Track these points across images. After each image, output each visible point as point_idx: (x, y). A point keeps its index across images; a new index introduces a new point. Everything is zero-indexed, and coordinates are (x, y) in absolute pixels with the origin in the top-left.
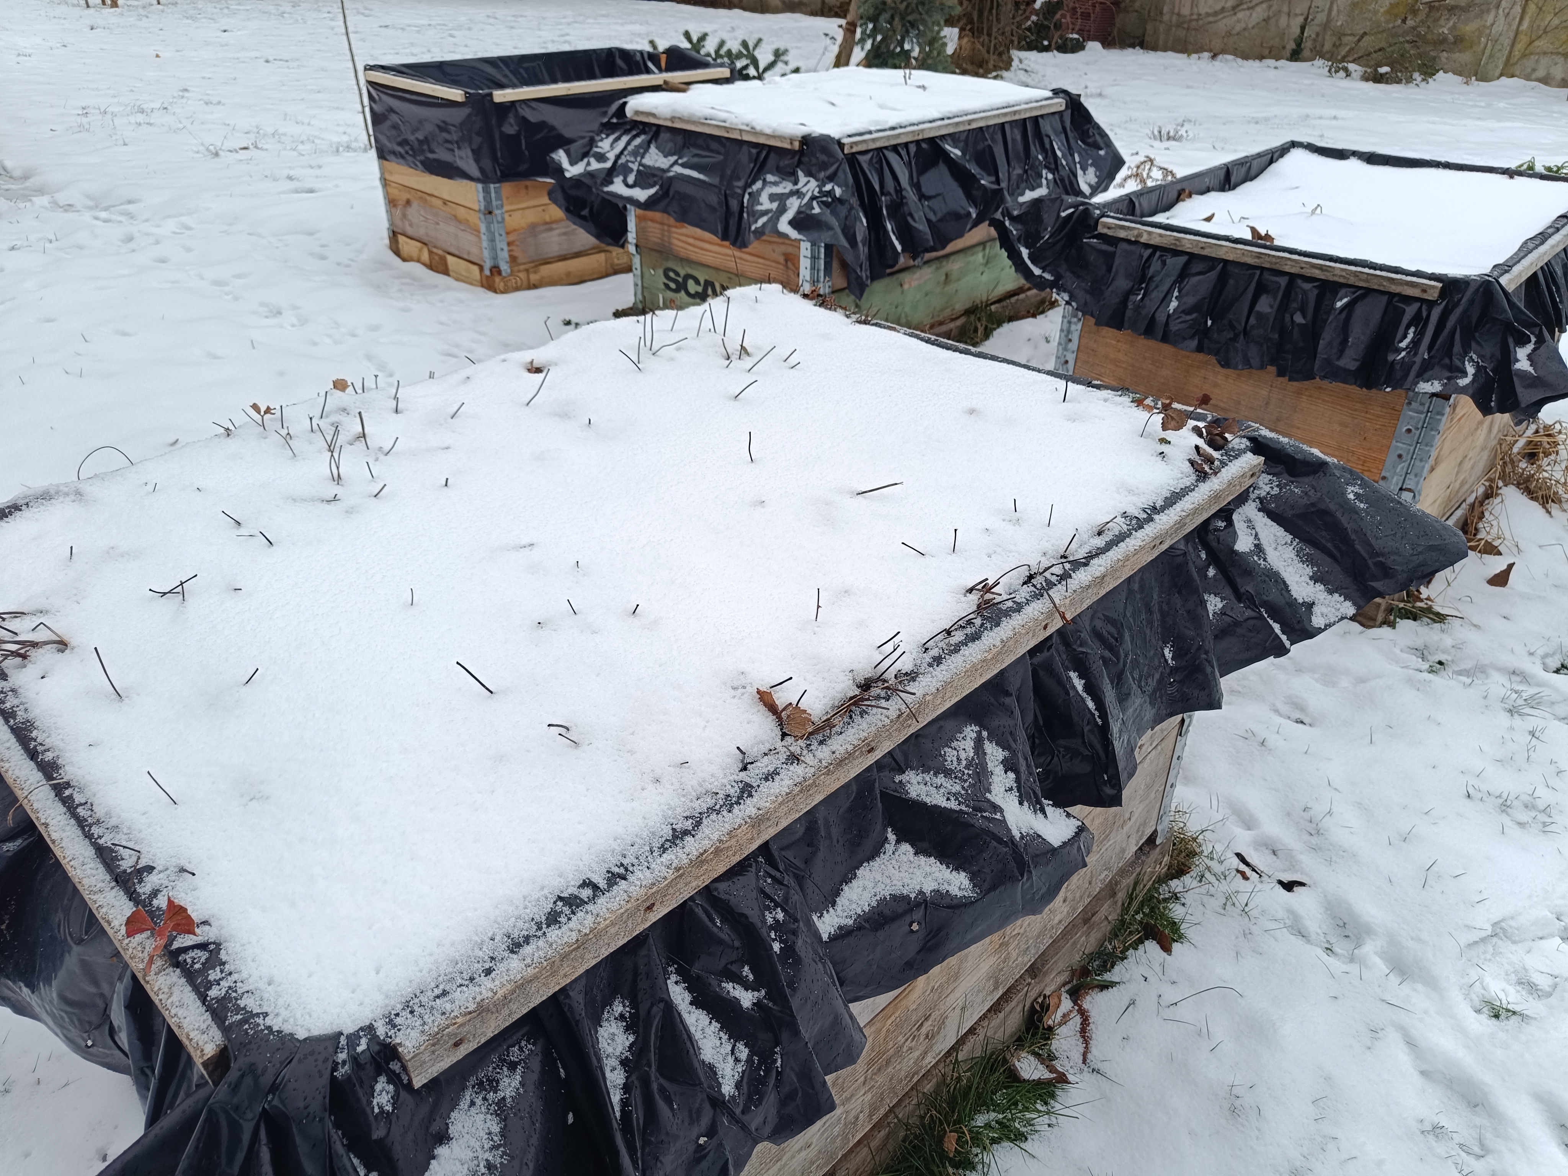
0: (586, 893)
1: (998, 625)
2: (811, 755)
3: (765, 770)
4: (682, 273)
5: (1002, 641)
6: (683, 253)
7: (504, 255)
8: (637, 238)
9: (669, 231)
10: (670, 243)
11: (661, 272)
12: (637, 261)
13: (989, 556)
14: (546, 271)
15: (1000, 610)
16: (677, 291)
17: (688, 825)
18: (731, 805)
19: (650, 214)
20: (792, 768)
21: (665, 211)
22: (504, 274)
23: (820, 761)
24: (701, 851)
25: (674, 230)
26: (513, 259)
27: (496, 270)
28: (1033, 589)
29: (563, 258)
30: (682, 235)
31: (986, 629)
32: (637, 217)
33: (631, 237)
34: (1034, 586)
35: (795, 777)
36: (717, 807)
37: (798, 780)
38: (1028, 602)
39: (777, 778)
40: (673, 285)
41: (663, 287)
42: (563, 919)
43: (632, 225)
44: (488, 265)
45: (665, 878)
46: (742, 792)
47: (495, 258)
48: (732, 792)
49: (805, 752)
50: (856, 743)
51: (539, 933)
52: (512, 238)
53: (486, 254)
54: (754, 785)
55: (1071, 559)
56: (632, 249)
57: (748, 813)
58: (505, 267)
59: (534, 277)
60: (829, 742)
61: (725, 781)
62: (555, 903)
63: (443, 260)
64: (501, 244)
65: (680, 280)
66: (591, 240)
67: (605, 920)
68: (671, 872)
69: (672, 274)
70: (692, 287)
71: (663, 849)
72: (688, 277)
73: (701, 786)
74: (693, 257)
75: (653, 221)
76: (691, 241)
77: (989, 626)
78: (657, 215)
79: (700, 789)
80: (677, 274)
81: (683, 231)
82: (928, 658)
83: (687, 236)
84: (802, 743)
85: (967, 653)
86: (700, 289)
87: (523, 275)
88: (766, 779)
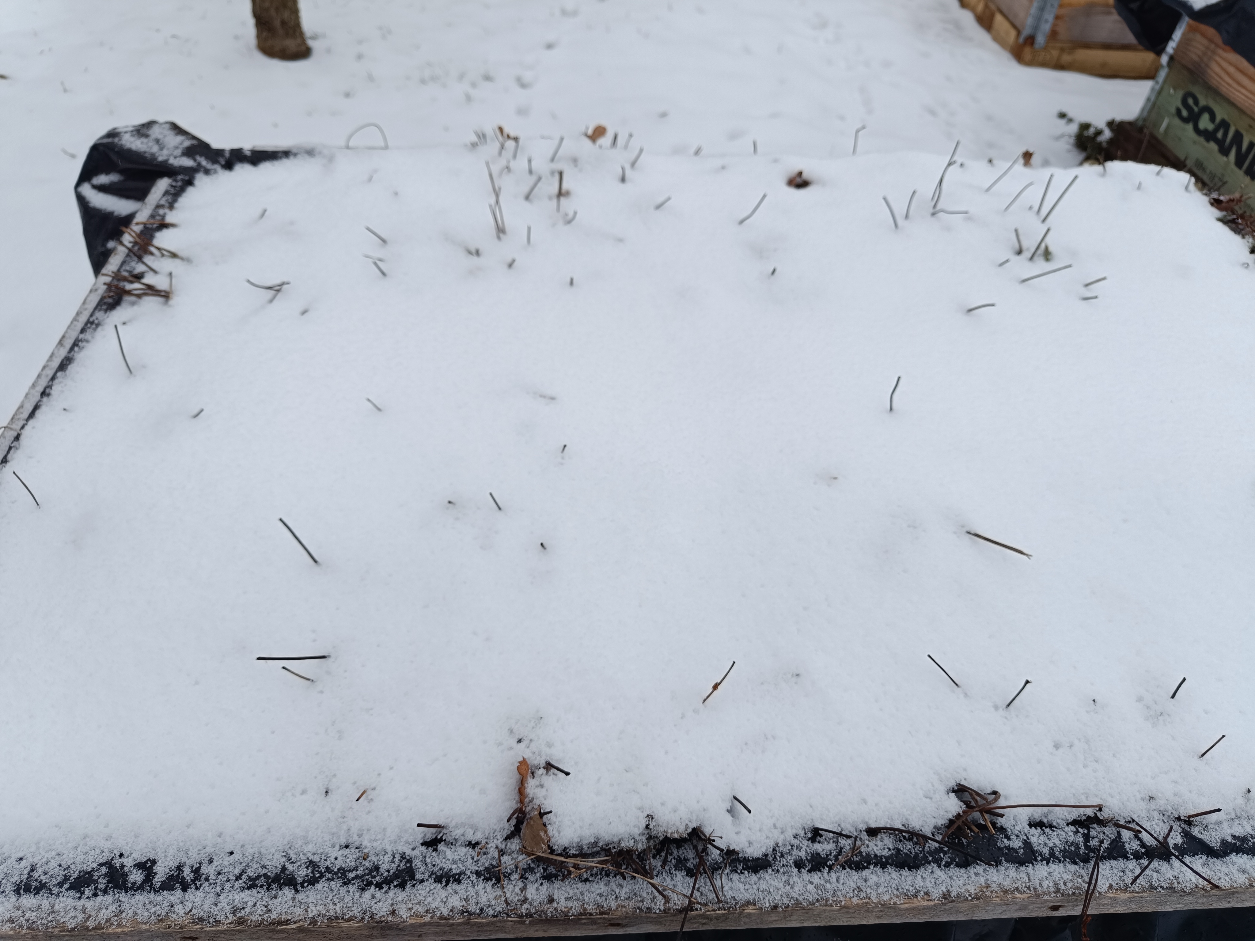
0: (137, 877)
1: (965, 864)
2: (520, 884)
3: (447, 866)
4: (1203, 102)
5: (946, 896)
6: (1215, 81)
7: (1046, 27)
8: (1176, 50)
9: (1214, 52)
10: (1207, 66)
11: (1180, 94)
12: (1162, 74)
13: (1057, 746)
14: (1083, 55)
15: (992, 841)
16: (1185, 120)
17: (302, 873)
18: (369, 884)
19: (1203, 27)
20: (481, 886)
21: (1217, 28)
22: (1037, 46)
23: (525, 900)
24: (284, 917)
25: (1220, 51)
26: (1053, 35)
27: (1031, 40)
28: (1080, 840)
29: (1107, 47)
30: (1224, 59)
31: (938, 862)
32: (1189, 25)
33: (1171, 47)
34: (1087, 837)
35: (473, 901)
36: (351, 875)
37: (472, 908)
38: (1051, 858)
39: (452, 887)
40: (1185, 113)
41: (1173, 110)
42: (88, 892)
43: (1177, 35)
44: (1026, 32)
45: (218, 922)
46: (396, 876)
47: (1036, 28)
48: (384, 867)
49: (515, 876)
50: (590, 908)
51: (55, 890)
52: (1063, 11)
53: (1030, 21)
54: (418, 876)
55: (1195, 831)
56: (1164, 59)
57: (376, 908)
58: (1040, 40)
59: (1066, 58)
60: (557, 884)
61: (389, 849)
62: (101, 865)
63: (992, 17)
64: (1049, 17)
65: (1196, 109)
66: (1130, 38)
67: (119, 925)
68: (231, 918)
69: (1190, 101)
70: (1205, 123)
71: (252, 883)
72: (1207, 109)
73: (360, 836)
74: (1224, 89)
75: (1203, 35)
76: (1231, 70)
77: (946, 859)
78: (1211, 31)
79: (355, 838)
80: (1196, 102)
81: (1225, 55)
82: (805, 850)
83: (1230, 64)
84: (523, 860)
85: (873, 879)
86: (1211, 127)
87: (1055, 53)
88: (438, 880)
